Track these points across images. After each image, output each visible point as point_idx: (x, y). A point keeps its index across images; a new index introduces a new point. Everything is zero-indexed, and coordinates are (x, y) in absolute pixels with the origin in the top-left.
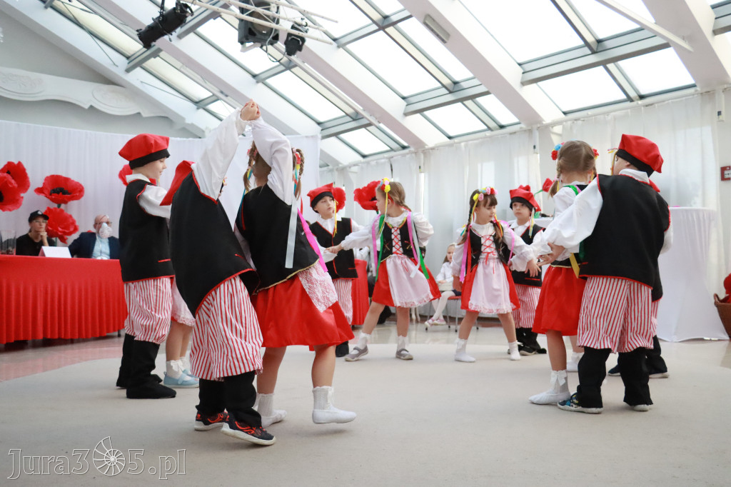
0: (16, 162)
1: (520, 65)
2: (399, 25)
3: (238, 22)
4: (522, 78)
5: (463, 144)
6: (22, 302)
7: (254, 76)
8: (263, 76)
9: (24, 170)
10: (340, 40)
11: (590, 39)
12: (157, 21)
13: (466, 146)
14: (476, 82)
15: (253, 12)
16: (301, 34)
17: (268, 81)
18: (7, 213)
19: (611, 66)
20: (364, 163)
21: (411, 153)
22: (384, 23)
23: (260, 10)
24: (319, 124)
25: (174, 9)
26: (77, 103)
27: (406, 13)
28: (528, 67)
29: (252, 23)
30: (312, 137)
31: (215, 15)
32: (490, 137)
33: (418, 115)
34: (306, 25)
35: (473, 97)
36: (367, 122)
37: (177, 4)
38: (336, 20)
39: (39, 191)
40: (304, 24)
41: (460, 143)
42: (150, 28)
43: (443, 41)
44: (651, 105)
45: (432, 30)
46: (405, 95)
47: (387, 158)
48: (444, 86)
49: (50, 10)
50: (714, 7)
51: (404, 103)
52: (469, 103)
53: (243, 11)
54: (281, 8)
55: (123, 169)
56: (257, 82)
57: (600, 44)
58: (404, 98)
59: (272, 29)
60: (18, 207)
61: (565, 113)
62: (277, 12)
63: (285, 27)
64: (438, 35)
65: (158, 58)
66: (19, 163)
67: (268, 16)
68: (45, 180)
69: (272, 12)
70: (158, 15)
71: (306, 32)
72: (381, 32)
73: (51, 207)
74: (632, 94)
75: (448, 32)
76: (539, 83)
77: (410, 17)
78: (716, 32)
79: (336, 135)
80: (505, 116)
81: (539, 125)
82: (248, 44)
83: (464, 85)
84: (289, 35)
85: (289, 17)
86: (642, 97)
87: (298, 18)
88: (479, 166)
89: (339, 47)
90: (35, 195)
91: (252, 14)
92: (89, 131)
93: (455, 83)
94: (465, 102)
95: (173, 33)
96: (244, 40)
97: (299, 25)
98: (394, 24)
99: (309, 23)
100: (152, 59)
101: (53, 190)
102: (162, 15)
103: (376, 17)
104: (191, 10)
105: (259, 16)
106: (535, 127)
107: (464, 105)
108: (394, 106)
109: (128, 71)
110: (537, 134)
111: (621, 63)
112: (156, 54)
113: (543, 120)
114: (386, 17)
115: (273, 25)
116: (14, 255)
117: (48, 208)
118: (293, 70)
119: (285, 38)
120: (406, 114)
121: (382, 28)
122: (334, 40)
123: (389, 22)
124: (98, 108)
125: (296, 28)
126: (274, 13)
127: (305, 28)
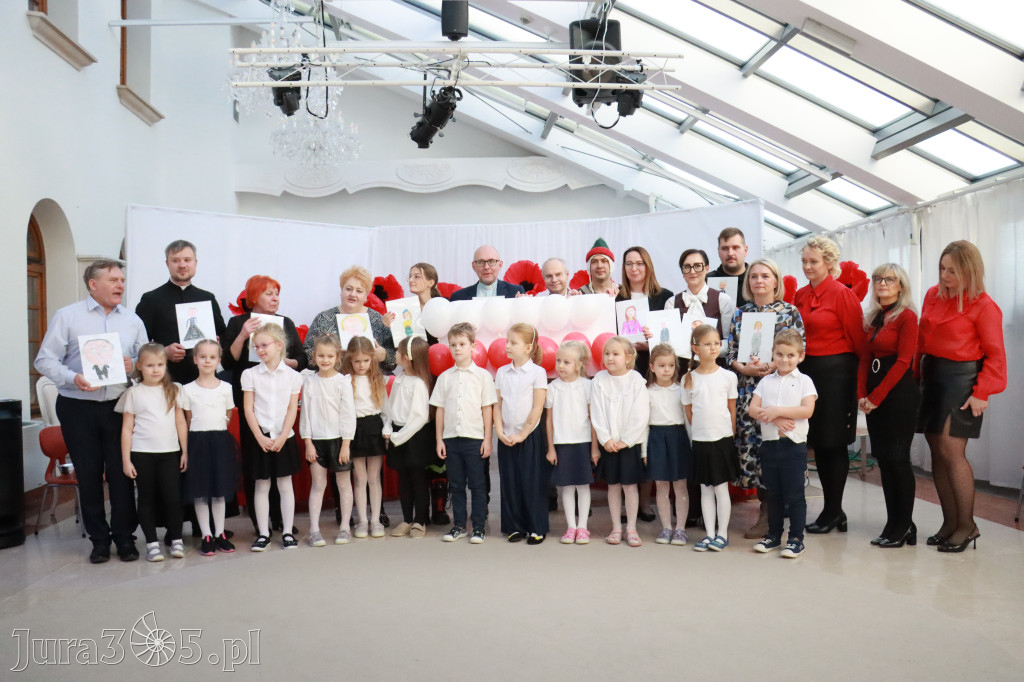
5: (968, 196)
7: (680, 124)
8: (686, 124)
10: (747, 64)
22: (784, 35)
26: (491, 185)
43: (845, 54)
45: (820, 41)
48: (916, 111)
51: (872, 139)
56: (684, 131)
58: (875, 130)
64: (832, 48)
79: (814, 186)
83: (946, 102)
89: (744, 76)
93: (936, 100)
94: (959, 127)
98: (793, 33)
107: (957, 131)
109: (543, 136)
114: (786, 25)
120: (876, 156)
121: (782, 42)
122: (741, 66)
123: (788, 31)
124: (515, 187)
125: (623, 78)
126: (587, 65)
127: (640, 75)
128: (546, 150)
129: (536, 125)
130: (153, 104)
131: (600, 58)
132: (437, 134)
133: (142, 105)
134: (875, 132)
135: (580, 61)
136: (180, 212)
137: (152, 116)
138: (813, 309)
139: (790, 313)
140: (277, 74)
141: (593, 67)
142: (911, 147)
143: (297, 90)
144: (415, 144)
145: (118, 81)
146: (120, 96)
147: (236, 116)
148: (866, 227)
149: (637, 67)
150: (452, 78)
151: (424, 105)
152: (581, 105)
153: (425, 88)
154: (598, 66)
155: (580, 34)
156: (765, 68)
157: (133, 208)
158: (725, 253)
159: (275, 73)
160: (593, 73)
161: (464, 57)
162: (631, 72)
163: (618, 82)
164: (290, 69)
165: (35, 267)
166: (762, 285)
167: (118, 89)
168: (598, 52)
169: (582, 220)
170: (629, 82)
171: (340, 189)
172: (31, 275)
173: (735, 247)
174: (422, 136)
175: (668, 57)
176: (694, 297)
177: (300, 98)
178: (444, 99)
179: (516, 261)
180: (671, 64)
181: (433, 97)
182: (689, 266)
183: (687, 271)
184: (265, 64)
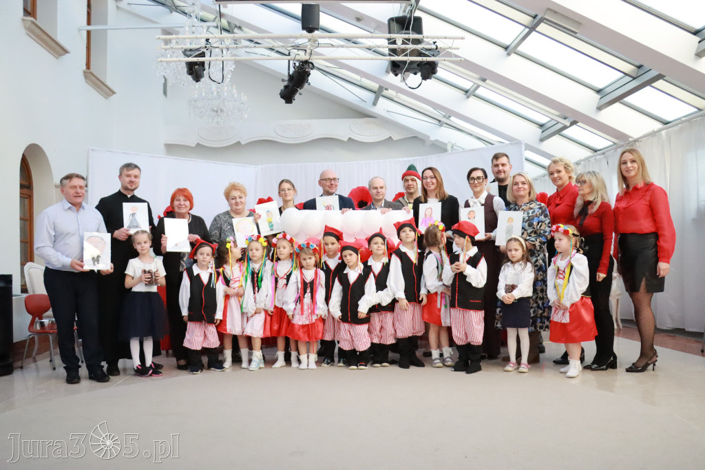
1: (695, 33)
4: (698, 48)
7: (466, 92)
10: (510, 47)
17: (477, 93)
21: (619, 147)
24: (540, 126)
26: (338, 138)
34: (437, 48)
45: (555, 24)
48: (626, 74)
51: (598, 96)
56: (469, 96)
64: (564, 28)
79: (558, 132)
89: (508, 55)
93: (640, 67)
98: (539, 22)
107: (654, 87)
109: (374, 103)
114: (535, 17)
120: (600, 108)
121: (532, 29)
122: (506, 48)
123: (536, 20)
124: (355, 139)
125: (424, 54)
126: (399, 45)
127: (436, 51)
128: (376, 113)
129: (369, 96)
130: (108, 83)
131: (408, 40)
132: (298, 93)
133: (100, 84)
134: (599, 91)
135: (394, 43)
136: (125, 153)
137: (107, 92)
138: (557, 205)
139: (540, 208)
140: (188, 53)
141: (403, 46)
142: (622, 101)
143: (203, 64)
144: (283, 101)
145: (84, 67)
146: (86, 77)
147: (165, 93)
148: (595, 159)
149: (434, 47)
150: (307, 54)
151: (289, 73)
152: (396, 75)
153: (289, 61)
154: (407, 46)
155: (395, 26)
156: (521, 49)
157: (93, 150)
158: (496, 169)
159: (186, 52)
160: (404, 51)
161: (315, 41)
162: (430, 50)
163: (420, 56)
164: (197, 50)
165: (25, 191)
166: (522, 189)
167: (84, 72)
168: (406, 36)
169: (400, 159)
170: (428, 56)
171: (235, 142)
172: (22, 196)
173: (503, 165)
174: (288, 95)
175: (454, 38)
176: (476, 200)
177: (204, 70)
178: (302, 69)
179: (355, 187)
180: (457, 43)
181: (294, 67)
182: (473, 178)
183: (471, 182)
184: (180, 46)
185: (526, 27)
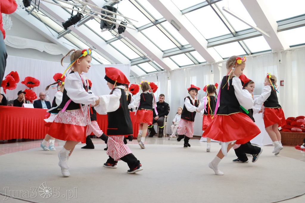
0: (15, 72)
1: (207, 40)
2: (162, 23)
3: (100, 20)
4: (208, 45)
5: (185, 69)
6: (15, 125)
7: (106, 41)
8: (109, 41)
9: (18, 74)
10: (139, 29)
11: (233, 31)
12: (70, 19)
13: (186, 70)
14: (190, 46)
15: (106, 17)
16: (124, 26)
17: (111, 43)
18: (10, 90)
19: (241, 42)
20: (147, 75)
21: (165, 72)
22: (156, 23)
23: (109, 16)
24: (130, 60)
25: (77, 15)
26: (39, 50)
27: (164, 19)
28: (210, 41)
29: (106, 21)
30: (127, 65)
31: (92, 18)
32: (195, 67)
33: (168, 58)
34: (126, 23)
35: (189, 52)
36: (149, 60)
37: (77, 13)
38: (137, 21)
39: (23, 82)
40: (125, 22)
41: (183, 69)
42: (67, 22)
43: (178, 30)
44: (255, 57)
45: (174, 26)
46: (163, 50)
47: (156, 74)
48: (178, 47)
49: (30, 15)
50: (277, 22)
51: (163, 53)
52: (187, 54)
53: (102, 16)
54: (117, 16)
55: (55, 75)
56: (107, 44)
57: (237, 33)
58: (163, 51)
59: (113, 23)
60: (15, 89)
61: (223, 59)
62: (115, 17)
63: (118, 23)
64: (176, 28)
65: (70, 34)
66: (16, 72)
67: (112, 19)
68: (25, 78)
69: (114, 17)
70: (70, 17)
71: (126, 25)
72: (155, 26)
73: (27, 89)
74: (249, 52)
75: (180, 26)
76: (214, 47)
77: (166, 21)
78: (278, 31)
79: (137, 64)
80: (201, 59)
81: (213, 63)
82: (104, 29)
83: (186, 47)
84: (120, 26)
85: (120, 19)
86: (252, 54)
87: (123, 19)
88: (191, 78)
89: (138, 31)
90: (21, 84)
91: (106, 18)
92: (42, 61)
93: (182, 46)
94: (186, 53)
95: (76, 24)
96: (103, 27)
97: (124, 22)
98: (160, 23)
99: (127, 22)
100: (68, 34)
101: (28, 82)
102: (72, 17)
103: (153, 20)
104: (83, 16)
105: (109, 19)
106: (212, 63)
108: (159, 54)
109: (58, 38)
110: (213, 66)
111: (244, 41)
112: (69, 32)
113: (215, 61)
114: (156, 21)
115: (114, 22)
116: (13, 106)
117: (26, 89)
118: (121, 39)
119: (118, 27)
120: (163, 57)
122: (137, 29)
123: (158, 22)
124: (46, 52)
185: (152, 22)
